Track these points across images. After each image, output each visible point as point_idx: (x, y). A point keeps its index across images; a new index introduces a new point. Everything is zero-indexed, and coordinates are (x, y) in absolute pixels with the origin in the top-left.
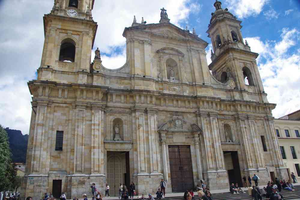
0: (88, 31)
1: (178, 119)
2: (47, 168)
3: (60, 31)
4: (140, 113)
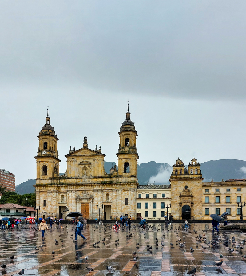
0: (50, 160)
1: (85, 193)
3: (41, 162)
4: (69, 192)
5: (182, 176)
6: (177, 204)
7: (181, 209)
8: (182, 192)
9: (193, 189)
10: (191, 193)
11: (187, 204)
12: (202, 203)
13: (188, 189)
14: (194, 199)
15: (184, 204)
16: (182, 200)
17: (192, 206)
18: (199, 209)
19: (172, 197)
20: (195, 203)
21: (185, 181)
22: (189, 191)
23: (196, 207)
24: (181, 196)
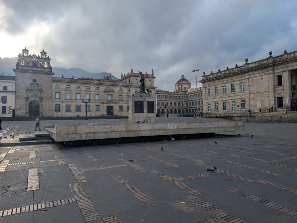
5: (30, 68)
6: (23, 99)
7: (27, 104)
8: (30, 86)
9: (42, 83)
10: (40, 88)
11: (36, 99)
12: (52, 99)
13: (37, 83)
14: (43, 94)
15: (31, 99)
16: (30, 94)
17: (40, 101)
18: (49, 105)
19: (17, 90)
20: (45, 99)
21: (33, 74)
22: (38, 85)
23: (45, 102)
24: (27, 90)
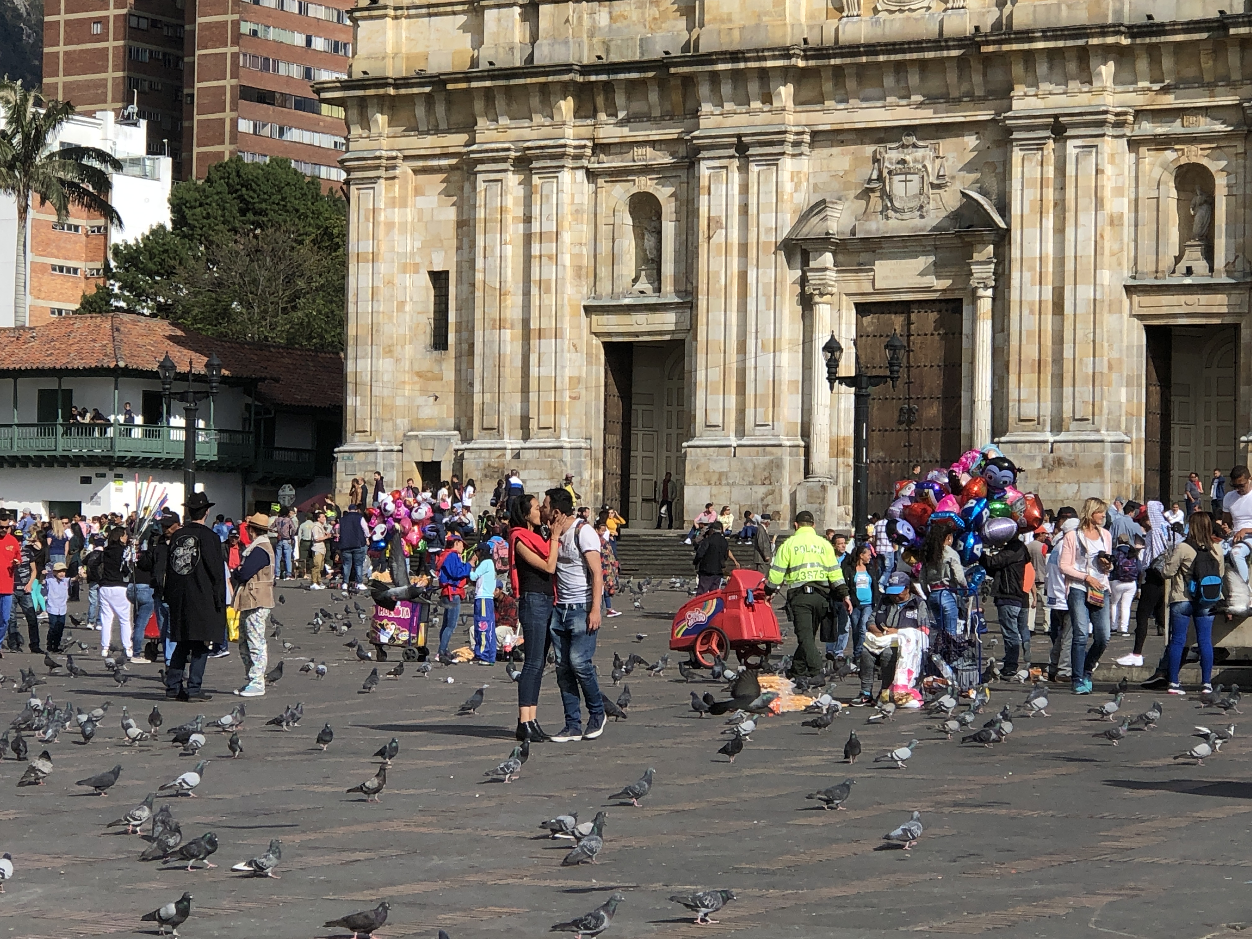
1: (907, 168)
2: (399, 421)
4: (716, 163)
